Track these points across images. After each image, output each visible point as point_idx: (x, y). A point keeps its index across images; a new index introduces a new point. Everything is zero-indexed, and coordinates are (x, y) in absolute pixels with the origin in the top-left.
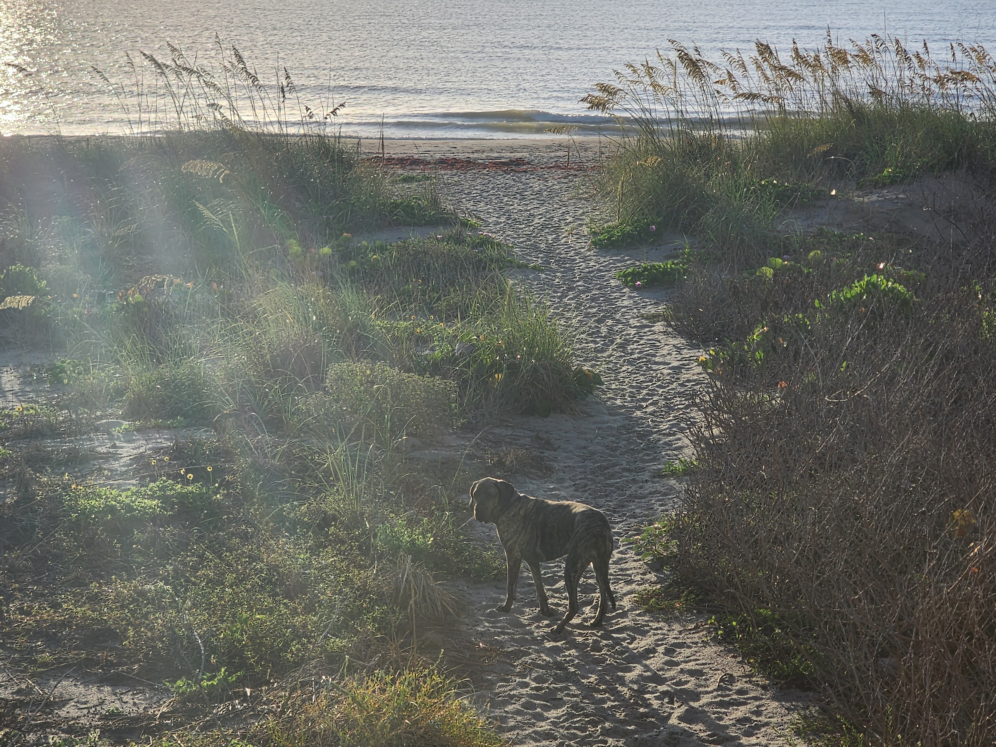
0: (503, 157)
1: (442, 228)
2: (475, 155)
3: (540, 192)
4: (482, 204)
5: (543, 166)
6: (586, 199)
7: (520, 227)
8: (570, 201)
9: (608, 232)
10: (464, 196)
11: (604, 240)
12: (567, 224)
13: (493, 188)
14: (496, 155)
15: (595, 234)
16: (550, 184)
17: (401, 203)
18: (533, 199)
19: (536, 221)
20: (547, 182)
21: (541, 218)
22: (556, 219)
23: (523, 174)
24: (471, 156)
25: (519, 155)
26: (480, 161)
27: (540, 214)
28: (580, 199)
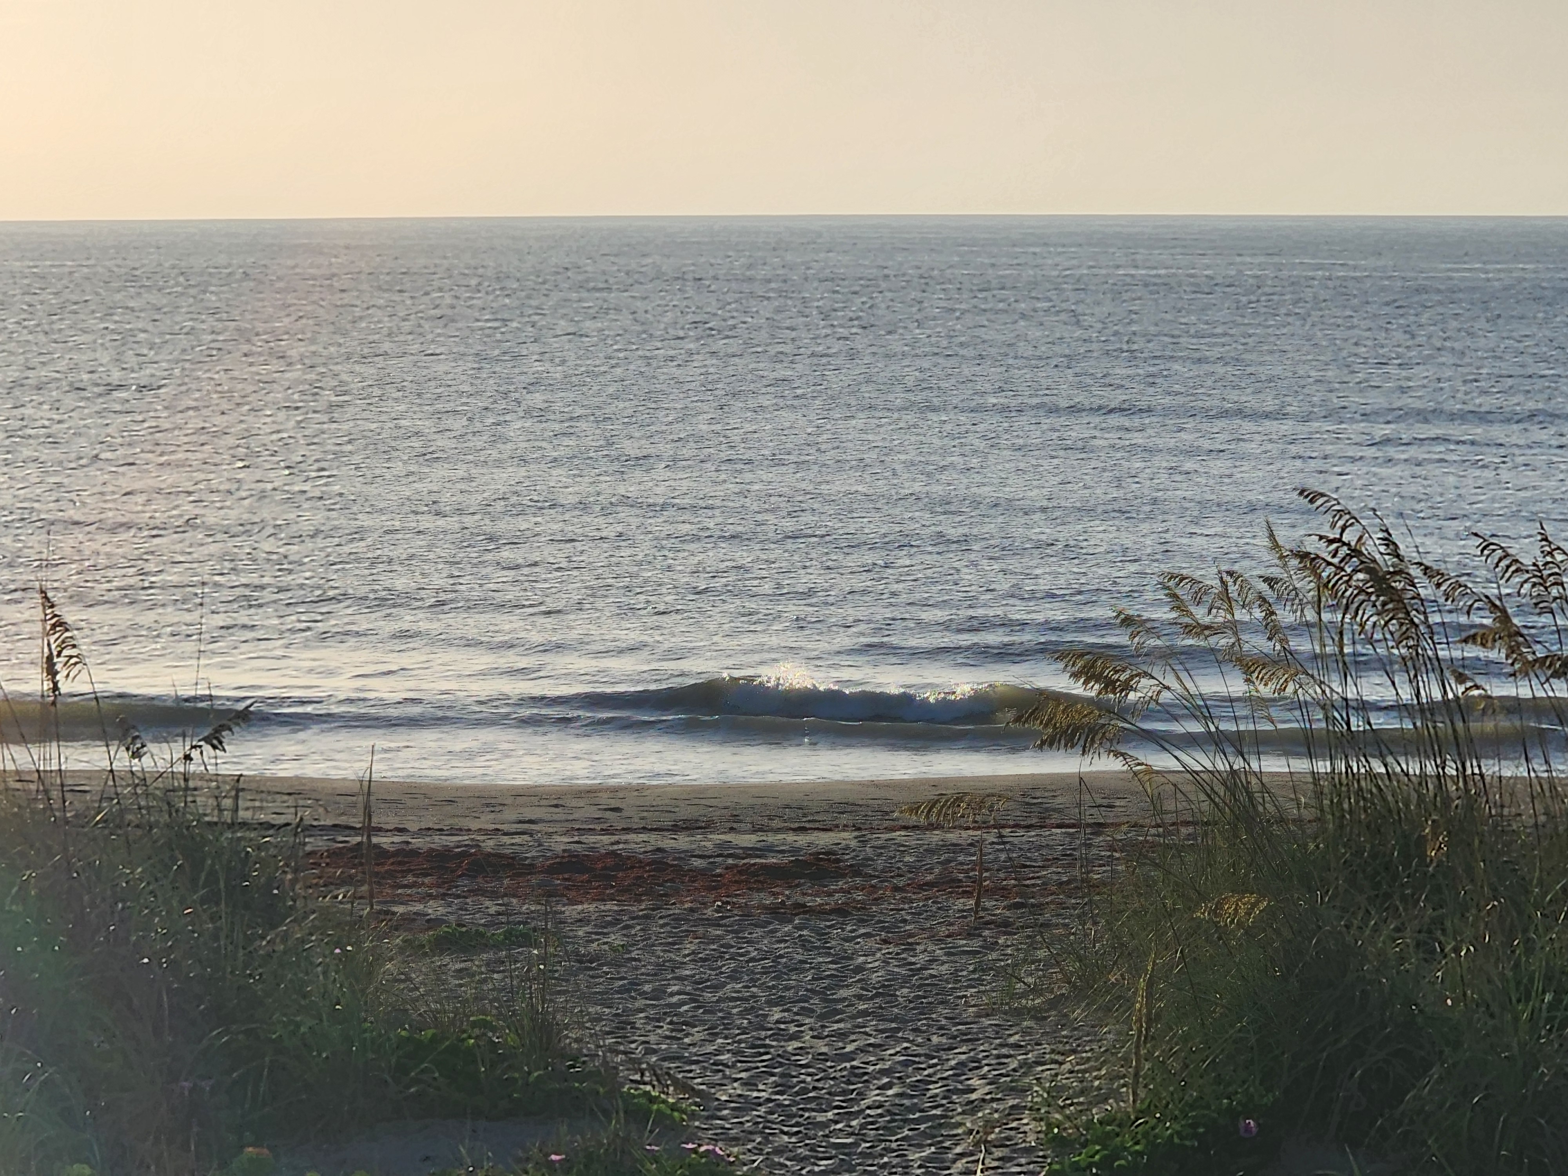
0: (770, 849)
1: (564, 1128)
2: (683, 842)
3: (886, 991)
4: (697, 1034)
5: (901, 882)
6: (1038, 1015)
7: (821, 1118)
8: (986, 1022)
9: (1104, 1140)
10: (640, 1003)
11: (1090, 1166)
12: (972, 1108)
13: (734, 976)
14: (748, 840)
15: (1060, 1144)
16: (921, 959)
17: (434, 1039)
18: (864, 1013)
19: (873, 1096)
20: (911, 948)
21: (889, 1086)
22: (935, 1090)
23: (835, 920)
24: (667, 843)
25: (824, 840)
26: (697, 863)
27: (883, 1072)
28: (1019, 1013)
